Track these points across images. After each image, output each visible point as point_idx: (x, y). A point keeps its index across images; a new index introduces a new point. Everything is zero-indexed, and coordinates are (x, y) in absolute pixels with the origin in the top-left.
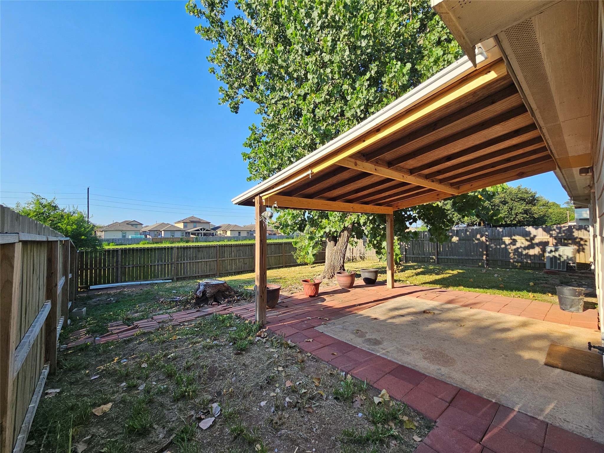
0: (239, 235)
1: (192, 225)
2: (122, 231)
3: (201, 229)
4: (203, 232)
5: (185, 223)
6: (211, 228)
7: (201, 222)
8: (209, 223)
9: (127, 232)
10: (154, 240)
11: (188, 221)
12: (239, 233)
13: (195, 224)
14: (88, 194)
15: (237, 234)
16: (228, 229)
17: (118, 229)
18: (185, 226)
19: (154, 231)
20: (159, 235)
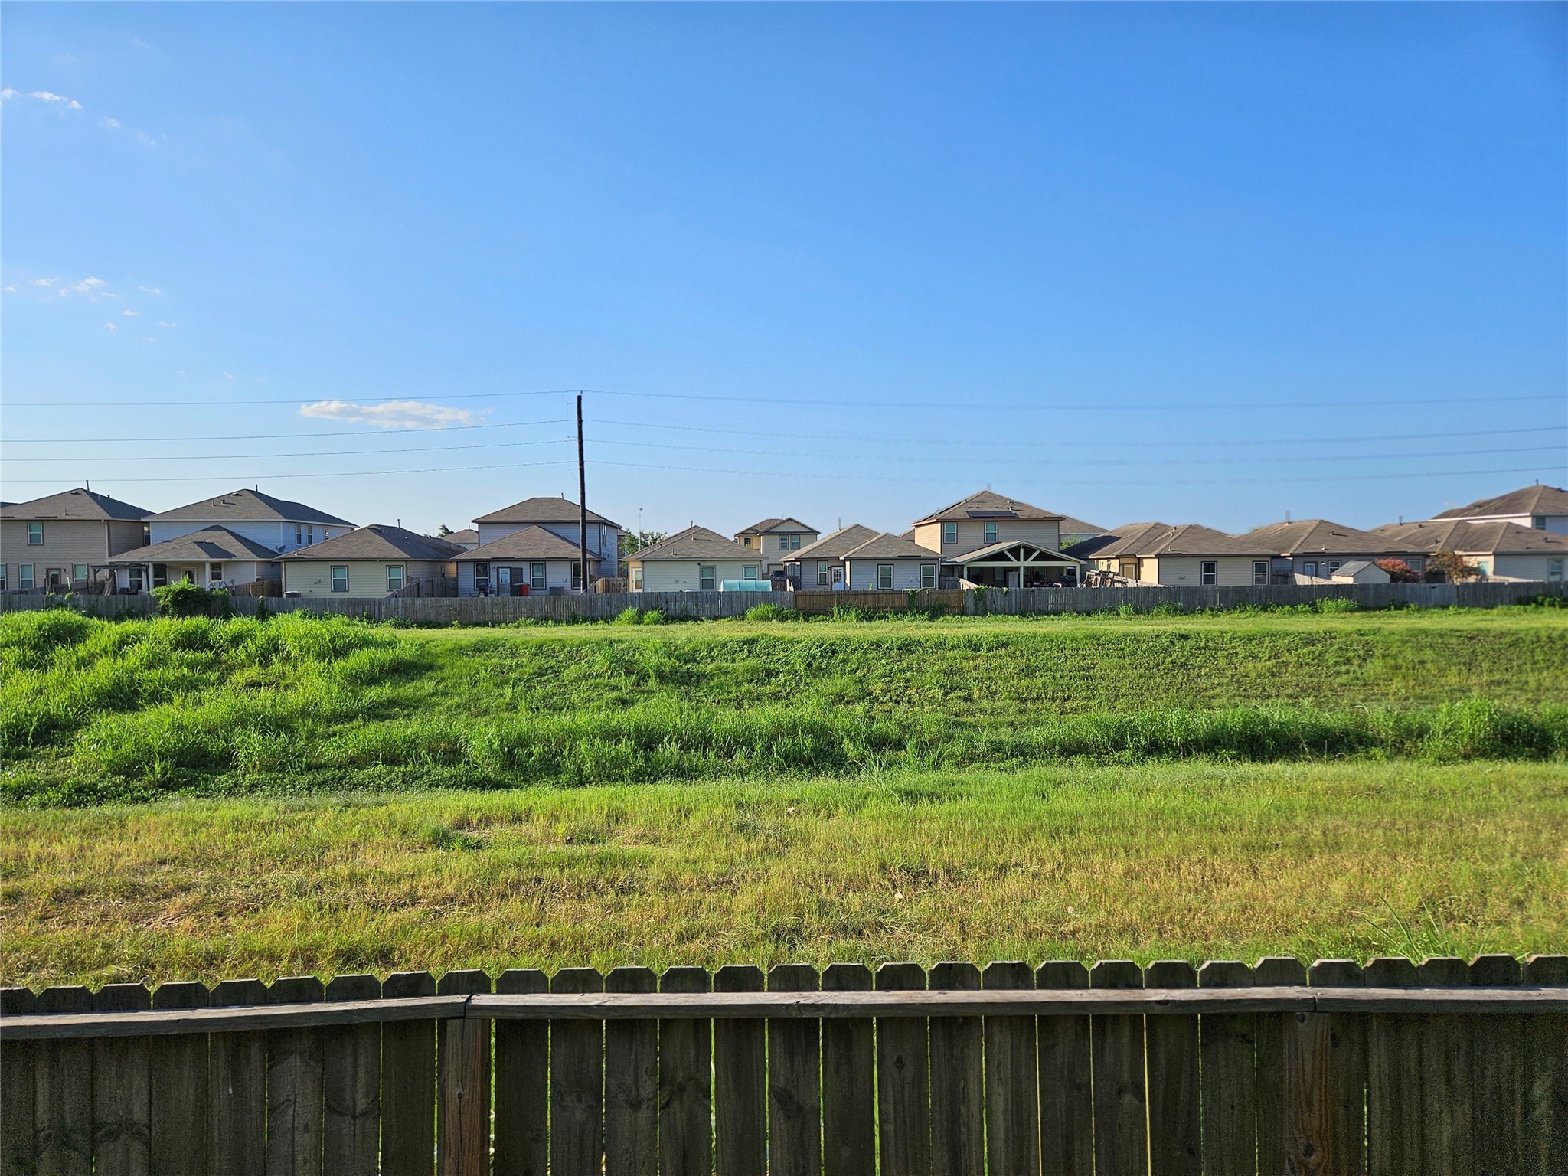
0: (1209, 580)
1: (977, 532)
2: (699, 561)
3: (1015, 551)
4: (1022, 564)
5: (948, 522)
6: (1068, 542)
7: (1020, 515)
8: (1057, 519)
9: (719, 565)
10: (801, 603)
11: (961, 514)
12: (1209, 568)
13: (991, 527)
14: (580, 421)
15: (1193, 577)
16: (1147, 547)
17: (685, 554)
18: (947, 539)
19: (818, 560)
20: (838, 577)
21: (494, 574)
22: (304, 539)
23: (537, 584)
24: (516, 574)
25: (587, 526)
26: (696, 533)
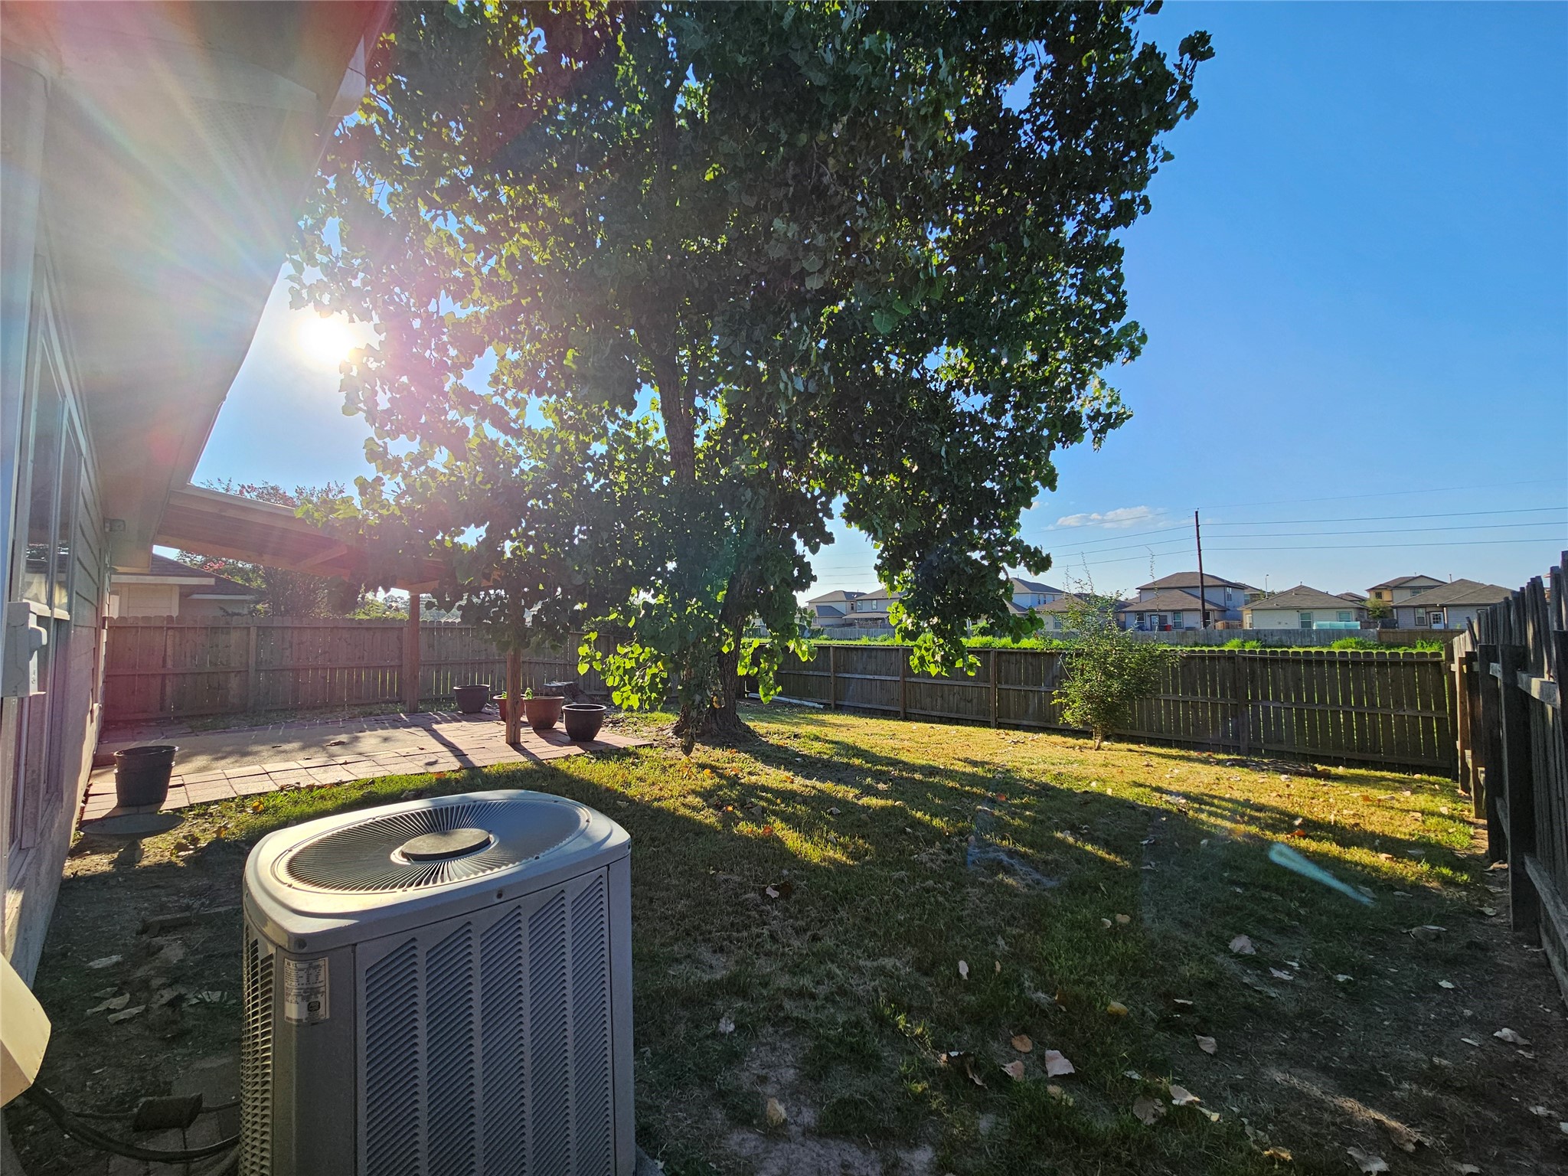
2: (1298, 609)
9: (1315, 612)
17: (1289, 604)
19: (1414, 607)
20: (1437, 619)
21: (1148, 619)
22: (1042, 602)
23: (1177, 626)
24: (1163, 619)
25: (1205, 590)
26: (1301, 590)
